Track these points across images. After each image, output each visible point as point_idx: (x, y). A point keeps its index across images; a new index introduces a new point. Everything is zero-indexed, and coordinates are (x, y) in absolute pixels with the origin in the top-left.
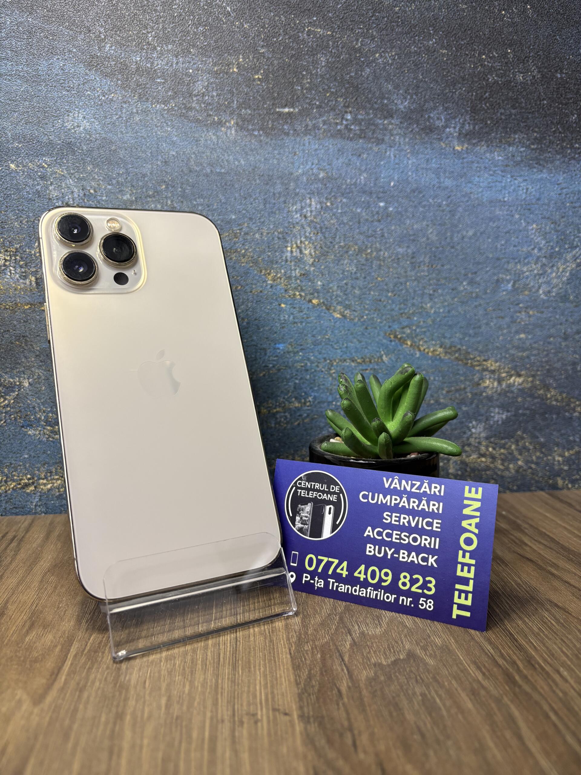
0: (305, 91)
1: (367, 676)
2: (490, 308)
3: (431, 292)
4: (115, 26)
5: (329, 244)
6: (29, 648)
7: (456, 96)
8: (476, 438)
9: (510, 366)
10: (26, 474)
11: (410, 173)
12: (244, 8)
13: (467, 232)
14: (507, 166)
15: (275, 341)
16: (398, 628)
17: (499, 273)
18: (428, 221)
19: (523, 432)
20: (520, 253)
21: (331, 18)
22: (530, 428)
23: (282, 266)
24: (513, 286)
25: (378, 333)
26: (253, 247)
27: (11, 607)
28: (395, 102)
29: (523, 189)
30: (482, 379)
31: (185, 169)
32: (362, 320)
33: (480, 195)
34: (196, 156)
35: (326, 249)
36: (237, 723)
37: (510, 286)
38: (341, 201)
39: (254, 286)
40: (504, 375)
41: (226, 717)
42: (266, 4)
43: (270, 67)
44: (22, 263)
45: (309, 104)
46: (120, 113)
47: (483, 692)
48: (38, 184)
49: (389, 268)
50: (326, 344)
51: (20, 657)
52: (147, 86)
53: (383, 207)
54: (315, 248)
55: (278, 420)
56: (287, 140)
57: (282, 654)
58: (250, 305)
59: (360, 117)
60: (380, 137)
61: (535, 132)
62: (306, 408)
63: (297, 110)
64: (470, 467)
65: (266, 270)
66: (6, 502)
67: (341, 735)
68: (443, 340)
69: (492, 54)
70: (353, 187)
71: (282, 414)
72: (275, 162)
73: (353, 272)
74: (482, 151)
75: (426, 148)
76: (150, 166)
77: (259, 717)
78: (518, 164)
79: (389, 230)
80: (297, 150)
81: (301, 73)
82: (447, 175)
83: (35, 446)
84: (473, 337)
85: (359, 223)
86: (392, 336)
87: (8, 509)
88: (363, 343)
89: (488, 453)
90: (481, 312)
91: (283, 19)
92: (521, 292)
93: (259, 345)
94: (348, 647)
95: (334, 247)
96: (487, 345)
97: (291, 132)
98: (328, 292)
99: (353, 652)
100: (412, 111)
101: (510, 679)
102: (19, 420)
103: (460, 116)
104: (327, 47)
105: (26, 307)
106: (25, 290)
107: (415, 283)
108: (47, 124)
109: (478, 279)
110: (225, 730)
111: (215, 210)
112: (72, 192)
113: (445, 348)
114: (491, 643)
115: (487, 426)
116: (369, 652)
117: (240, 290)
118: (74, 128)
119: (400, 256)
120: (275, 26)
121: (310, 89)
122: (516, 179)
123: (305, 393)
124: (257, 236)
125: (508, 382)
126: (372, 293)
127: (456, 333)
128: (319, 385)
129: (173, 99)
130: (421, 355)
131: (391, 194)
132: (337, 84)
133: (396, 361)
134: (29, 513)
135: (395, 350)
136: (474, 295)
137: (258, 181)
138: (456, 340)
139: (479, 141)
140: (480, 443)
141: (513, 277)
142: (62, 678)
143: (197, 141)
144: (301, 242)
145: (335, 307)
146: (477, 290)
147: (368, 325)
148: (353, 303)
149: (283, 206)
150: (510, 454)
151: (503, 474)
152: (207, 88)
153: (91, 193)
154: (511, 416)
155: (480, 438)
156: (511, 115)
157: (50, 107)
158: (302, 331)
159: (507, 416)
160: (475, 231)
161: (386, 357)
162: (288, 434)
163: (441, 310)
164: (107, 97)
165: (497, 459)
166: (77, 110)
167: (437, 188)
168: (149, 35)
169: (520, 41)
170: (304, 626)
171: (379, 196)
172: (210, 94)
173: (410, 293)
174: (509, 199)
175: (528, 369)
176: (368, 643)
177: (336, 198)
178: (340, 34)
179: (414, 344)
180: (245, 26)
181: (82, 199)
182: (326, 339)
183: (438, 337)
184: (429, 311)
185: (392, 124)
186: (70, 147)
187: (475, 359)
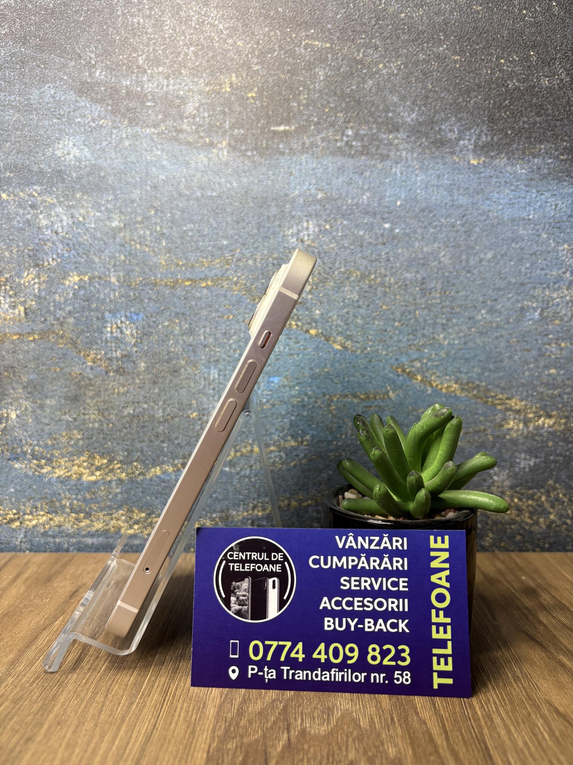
0: (302, 108)
2: (514, 340)
3: (444, 321)
4: (105, 51)
5: (328, 270)
7: (470, 106)
8: (498, 487)
9: (538, 405)
10: (12, 509)
11: (419, 191)
12: (237, 25)
13: (485, 254)
14: (531, 180)
15: (269, 375)
16: (348, 727)
17: (523, 300)
18: (439, 243)
19: (556, 482)
20: (548, 276)
21: (329, 30)
22: (563, 477)
24: (541, 315)
25: (384, 366)
26: (246, 274)
28: (402, 114)
29: (551, 206)
30: (505, 420)
31: (175, 195)
32: (365, 352)
33: (500, 213)
34: (186, 180)
37: (537, 314)
38: (342, 223)
39: (247, 316)
40: (531, 416)
42: (261, 20)
43: (265, 85)
44: (11, 293)
45: (307, 120)
46: (109, 139)
48: (28, 213)
49: (396, 295)
50: (326, 378)
52: (138, 110)
53: (388, 229)
55: (273, 460)
56: (282, 160)
58: (242, 335)
59: (362, 132)
60: (385, 152)
61: (565, 141)
62: (303, 447)
63: (293, 128)
64: (492, 520)
68: (458, 374)
69: (512, 57)
70: (354, 207)
71: (277, 453)
72: (270, 184)
73: (355, 299)
74: (503, 164)
75: (437, 163)
76: (139, 192)
78: (544, 177)
79: (394, 253)
80: (293, 170)
81: (297, 89)
82: (461, 192)
83: (22, 480)
84: (494, 372)
85: (362, 246)
86: (399, 370)
88: (366, 377)
89: (512, 504)
90: (502, 344)
91: (278, 34)
92: (551, 321)
94: (279, 749)
95: (333, 273)
96: (510, 381)
97: (287, 151)
99: (283, 758)
100: (420, 124)
102: (6, 453)
103: (475, 127)
104: (326, 59)
105: (15, 337)
106: (12, 320)
107: (426, 311)
108: (37, 153)
109: (499, 307)
111: (205, 236)
112: (61, 221)
113: (461, 384)
115: (511, 474)
116: (302, 760)
117: (232, 320)
118: (64, 155)
119: (408, 282)
120: (269, 42)
122: (542, 194)
123: (302, 431)
124: (250, 262)
125: (537, 424)
126: (376, 322)
127: (474, 367)
128: (318, 423)
129: (163, 121)
130: (433, 391)
131: (398, 214)
132: (337, 99)
133: (405, 397)
134: (14, 549)
135: (402, 385)
136: (494, 325)
138: (474, 375)
139: (498, 154)
140: (503, 492)
141: (541, 305)
143: (187, 164)
145: (335, 338)
146: (498, 319)
147: (372, 358)
148: (355, 334)
149: (278, 230)
150: (539, 506)
151: (532, 529)
152: (197, 109)
153: (80, 221)
154: (541, 462)
155: (502, 487)
156: (535, 123)
157: (41, 136)
158: (298, 363)
159: (535, 462)
160: (495, 254)
161: (393, 393)
162: (283, 476)
163: (456, 342)
164: (97, 123)
165: (524, 512)
166: (67, 137)
167: (450, 206)
168: (140, 58)
169: (545, 42)
170: (238, 714)
171: (384, 217)
172: (202, 115)
173: (420, 323)
174: (534, 217)
175: (561, 409)
176: (306, 746)
177: (335, 220)
178: (339, 45)
179: (425, 379)
180: (238, 43)
181: (71, 227)
182: (325, 372)
183: (453, 371)
184: (442, 342)
185: (398, 138)
186: (59, 174)
187: (497, 397)
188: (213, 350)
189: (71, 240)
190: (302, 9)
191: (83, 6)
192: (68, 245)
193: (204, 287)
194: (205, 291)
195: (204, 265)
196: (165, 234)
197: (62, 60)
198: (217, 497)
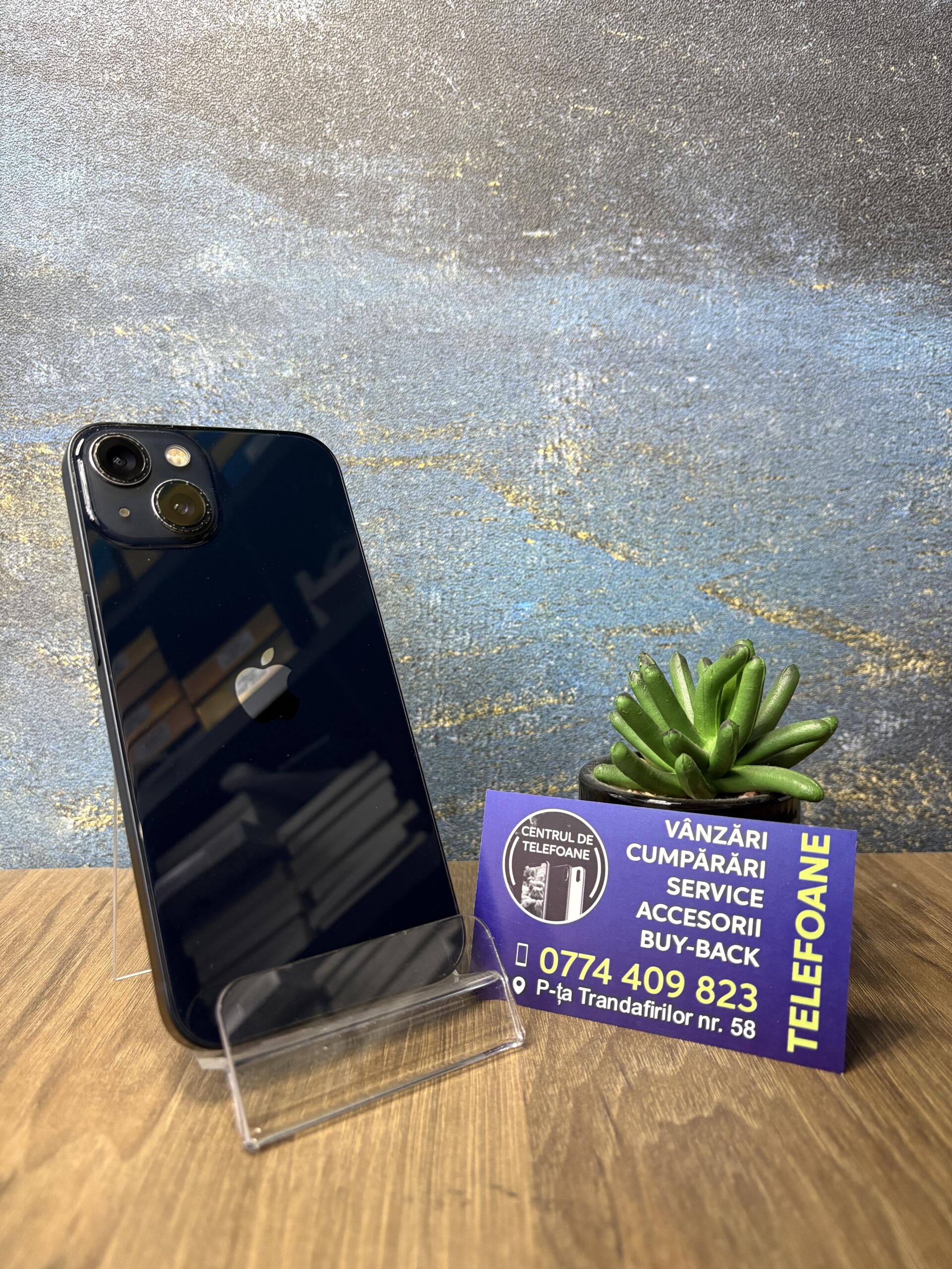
0: (568, 204)
1: (647, 1142)
2: (873, 546)
3: (774, 520)
4: (275, 113)
5: (605, 443)
6: (120, 1072)
7: (813, 206)
8: (849, 760)
9: (906, 641)
11: (738, 330)
12: (473, 79)
13: (833, 422)
14: (900, 314)
15: (517, 599)
16: (702, 1066)
17: (887, 489)
18: (767, 405)
19: (931, 753)
20: (923, 454)
21: (611, 88)
22: (942, 745)
23: (530, 479)
24: (911, 510)
25: (686, 585)
26: (484, 450)
27: (97, 1008)
28: (714, 216)
29: (928, 352)
30: (860, 662)
31: (378, 328)
32: (659, 564)
33: (855, 361)
34: (396, 308)
35: (600, 451)
36: (433, 1203)
37: (906, 508)
38: (626, 374)
39: (484, 512)
40: (896, 656)
41: (417, 1195)
42: (508, 73)
43: (514, 169)
45: (575, 223)
46: (280, 246)
47: (837, 1177)
48: (156, 357)
49: (704, 481)
50: (600, 603)
51: (105, 1085)
52: (324, 203)
53: (693, 384)
54: (583, 449)
55: (521, 725)
56: (539, 280)
57: (512, 1099)
58: (477, 541)
59: (656, 241)
60: (689, 272)
61: (948, 258)
62: (567, 705)
63: (555, 233)
65: (504, 485)
66: (98, 846)
67: (599, 1233)
68: (793, 596)
69: (874, 135)
70: (644, 352)
71: (528, 715)
72: (520, 315)
73: (645, 487)
74: (859, 291)
75: (766, 289)
76: (325, 325)
77: (469, 1196)
78: (919, 310)
79: (704, 419)
80: (555, 295)
81: (562, 176)
82: (799, 330)
84: (844, 593)
85: (655, 409)
86: (708, 591)
87: (100, 856)
88: (660, 602)
89: (869, 785)
90: (856, 553)
91: (535, 93)
92: (925, 519)
93: (492, 605)
94: (619, 1092)
95: (613, 447)
96: (867, 607)
97: (547, 267)
98: (605, 520)
99: (627, 1102)
100: (741, 231)
101: (884, 1157)
103: (821, 235)
104: (604, 134)
107: (747, 505)
108: (171, 265)
109: (851, 499)
110: (412, 1214)
111: (424, 392)
112: (206, 367)
113: (797, 611)
114: (856, 1098)
115: (868, 741)
116: (653, 1104)
117: (463, 517)
118: (212, 270)
119: (721, 462)
120: (521, 106)
121: (575, 201)
122: (915, 335)
123: (565, 681)
124: (490, 432)
125: (905, 668)
126: (676, 521)
127: (815, 586)
128: (587, 670)
129: (362, 222)
130: (757, 621)
131: (708, 363)
132: (619, 191)
133: (716, 632)
135: (713, 613)
136: (845, 525)
137: (492, 346)
138: (816, 598)
139: (853, 276)
140: (855, 768)
142: (167, 1120)
143: (398, 285)
144: (560, 441)
145: (615, 544)
146: (851, 517)
147: (668, 573)
148: (644, 537)
149: (532, 383)
150: (907, 787)
151: (897, 821)
152: (414, 203)
153: (234, 368)
154: (909, 723)
155: (856, 761)
156: (906, 232)
157: (176, 240)
158: (560, 581)
159: (901, 724)
160: (847, 421)
161: (699, 624)
162: (537, 748)
163: (791, 550)
164: (261, 221)
165: (885, 796)
166: (216, 242)
167: (783, 351)
168: (327, 126)
169: (921, 113)
170: (549, 1057)
171: (688, 366)
172: (420, 212)
173: (739, 522)
174: (903, 368)
175: (939, 646)
176: (652, 1088)
177: (617, 371)
178: (624, 113)
179: (745, 604)
180: (475, 106)
181: (220, 377)
182: (600, 594)
183: (788, 593)
184: (770, 550)
185: (709, 251)
186: (204, 298)
187: (848, 630)
188: (433, 562)
189: (220, 396)
190: (569, 58)
191: (239, 42)
192: (215, 404)
193: (423, 469)
194: (423, 475)
195: (423, 436)
196: (364, 389)
197: (209, 125)
198: (439, 780)
